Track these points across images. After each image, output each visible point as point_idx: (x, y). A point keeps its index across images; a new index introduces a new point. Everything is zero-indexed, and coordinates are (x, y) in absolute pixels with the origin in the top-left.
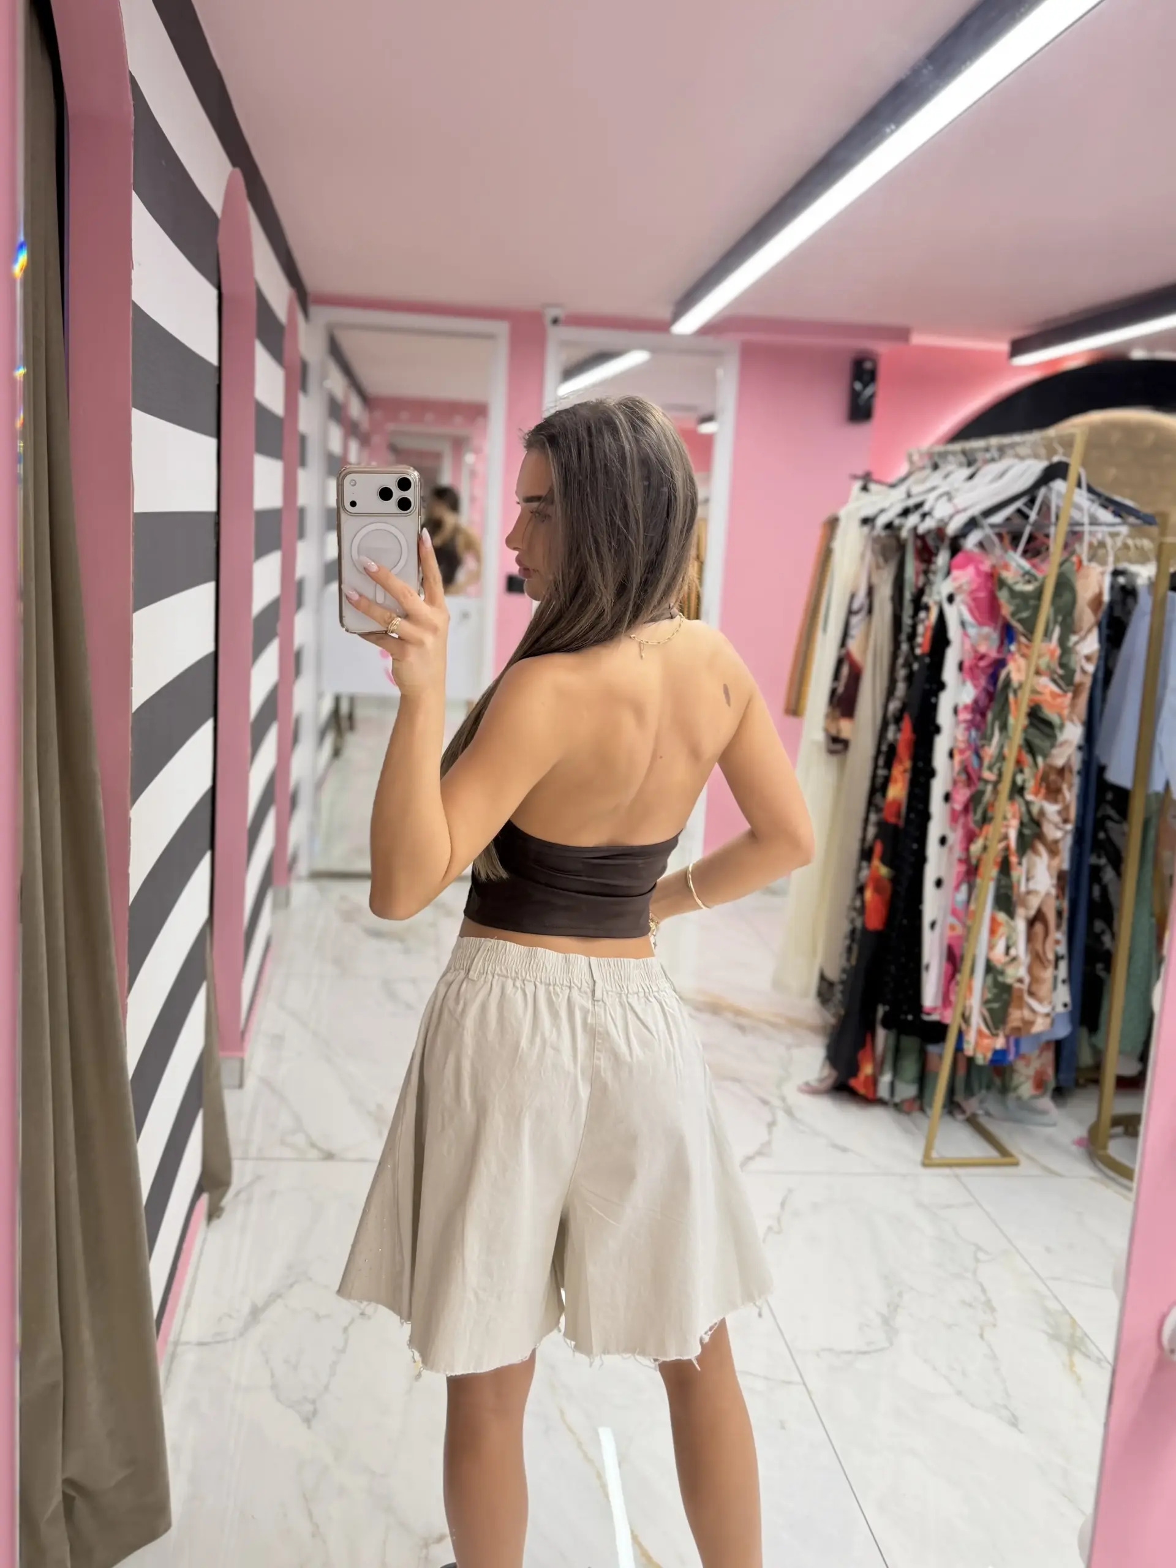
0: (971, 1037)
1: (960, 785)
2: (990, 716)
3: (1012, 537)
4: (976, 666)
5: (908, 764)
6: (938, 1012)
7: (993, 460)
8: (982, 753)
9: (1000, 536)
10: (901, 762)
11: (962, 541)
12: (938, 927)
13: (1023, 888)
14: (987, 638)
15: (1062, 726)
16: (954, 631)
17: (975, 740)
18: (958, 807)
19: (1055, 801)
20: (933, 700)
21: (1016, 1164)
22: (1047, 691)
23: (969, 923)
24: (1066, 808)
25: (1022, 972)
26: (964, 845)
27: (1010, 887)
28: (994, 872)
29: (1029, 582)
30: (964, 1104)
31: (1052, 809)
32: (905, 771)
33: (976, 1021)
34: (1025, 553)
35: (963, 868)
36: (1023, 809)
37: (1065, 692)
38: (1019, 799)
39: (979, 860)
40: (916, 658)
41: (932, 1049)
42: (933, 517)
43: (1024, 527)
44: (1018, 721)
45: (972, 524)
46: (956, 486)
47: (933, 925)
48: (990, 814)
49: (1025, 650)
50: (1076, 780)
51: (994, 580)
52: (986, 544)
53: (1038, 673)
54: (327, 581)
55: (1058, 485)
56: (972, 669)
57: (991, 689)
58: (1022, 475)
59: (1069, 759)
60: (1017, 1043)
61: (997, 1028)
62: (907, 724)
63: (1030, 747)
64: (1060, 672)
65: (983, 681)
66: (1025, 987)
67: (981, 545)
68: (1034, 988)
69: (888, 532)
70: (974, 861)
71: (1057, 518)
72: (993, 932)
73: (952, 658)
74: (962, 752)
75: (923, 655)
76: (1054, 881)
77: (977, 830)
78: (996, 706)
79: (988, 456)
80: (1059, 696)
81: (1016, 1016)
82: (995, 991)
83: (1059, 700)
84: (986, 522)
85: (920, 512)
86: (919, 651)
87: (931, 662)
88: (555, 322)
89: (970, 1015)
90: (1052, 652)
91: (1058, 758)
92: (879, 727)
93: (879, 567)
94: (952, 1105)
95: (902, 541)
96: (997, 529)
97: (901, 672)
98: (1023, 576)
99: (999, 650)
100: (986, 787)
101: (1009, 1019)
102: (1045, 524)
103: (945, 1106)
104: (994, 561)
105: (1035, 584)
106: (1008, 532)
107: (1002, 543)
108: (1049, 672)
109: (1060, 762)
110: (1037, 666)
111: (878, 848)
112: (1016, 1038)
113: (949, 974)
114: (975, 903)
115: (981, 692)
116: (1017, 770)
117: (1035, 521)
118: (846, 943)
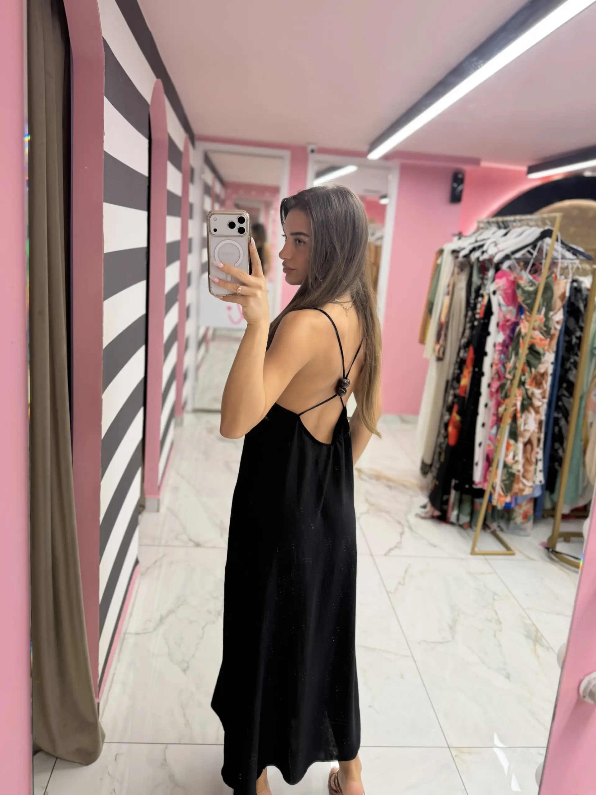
0: (495, 497)
1: (495, 380)
2: (510, 348)
3: (525, 263)
4: (505, 325)
5: (471, 369)
6: (482, 484)
7: (517, 227)
8: (506, 365)
9: (519, 263)
10: (468, 368)
11: (501, 265)
12: (482, 445)
13: (522, 428)
14: (510, 312)
15: (544, 354)
16: (495, 308)
17: (503, 359)
18: (494, 390)
19: (539, 388)
20: (484, 340)
21: (513, 554)
22: (538, 338)
23: (497, 444)
24: (544, 392)
25: (520, 467)
26: (496, 408)
27: (516, 428)
28: (509, 421)
29: (531, 286)
30: (491, 526)
31: (537, 392)
32: (470, 372)
33: (498, 489)
34: (530, 272)
35: (495, 418)
36: (524, 392)
37: (546, 338)
38: (522, 388)
39: (503, 415)
40: (476, 319)
41: (477, 501)
42: (487, 254)
43: (531, 259)
44: (524, 351)
45: (507, 257)
46: (499, 239)
47: (480, 444)
48: (508, 394)
49: (528, 318)
50: (549, 379)
51: (515, 285)
52: (512, 267)
53: (534, 329)
54: (202, 272)
55: (547, 240)
56: (502, 326)
57: (511, 335)
58: (531, 235)
59: (547, 370)
60: (516, 499)
61: (507, 493)
62: (471, 349)
63: (529, 364)
64: (545, 329)
65: (508, 332)
66: (521, 474)
67: (510, 267)
68: (526, 474)
69: (465, 259)
70: (500, 415)
71: (546, 255)
72: (508, 448)
73: (494, 321)
74: (497, 365)
75: (480, 318)
76: (537, 425)
77: (502, 401)
78: (514, 344)
79: (515, 224)
80: (543, 340)
81: (516, 487)
82: (507, 476)
83: (543, 342)
84: (513, 257)
85: (481, 250)
86: (477, 316)
87: (484, 323)
88: (313, 151)
89: (495, 486)
90: (541, 320)
91: (542, 368)
92: (456, 350)
93: (458, 274)
94: (485, 526)
95: (471, 264)
96: (518, 260)
97: (468, 325)
98: (529, 282)
99: (516, 317)
100: (507, 381)
101: (513, 488)
102: (540, 258)
103: (482, 526)
104: (515, 275)
105: (534, 287)
106: (523, 262)
107: (520, 267)
108: (539, 329)
109: (542, 371)
110: (534, 326)
111: (456, 407)
112: (515, 497)
113: (487, 467)
114: (500, 434)
115: (507, 337)
116: (522, 374)
117: (536, 256)
118: (438, 449)
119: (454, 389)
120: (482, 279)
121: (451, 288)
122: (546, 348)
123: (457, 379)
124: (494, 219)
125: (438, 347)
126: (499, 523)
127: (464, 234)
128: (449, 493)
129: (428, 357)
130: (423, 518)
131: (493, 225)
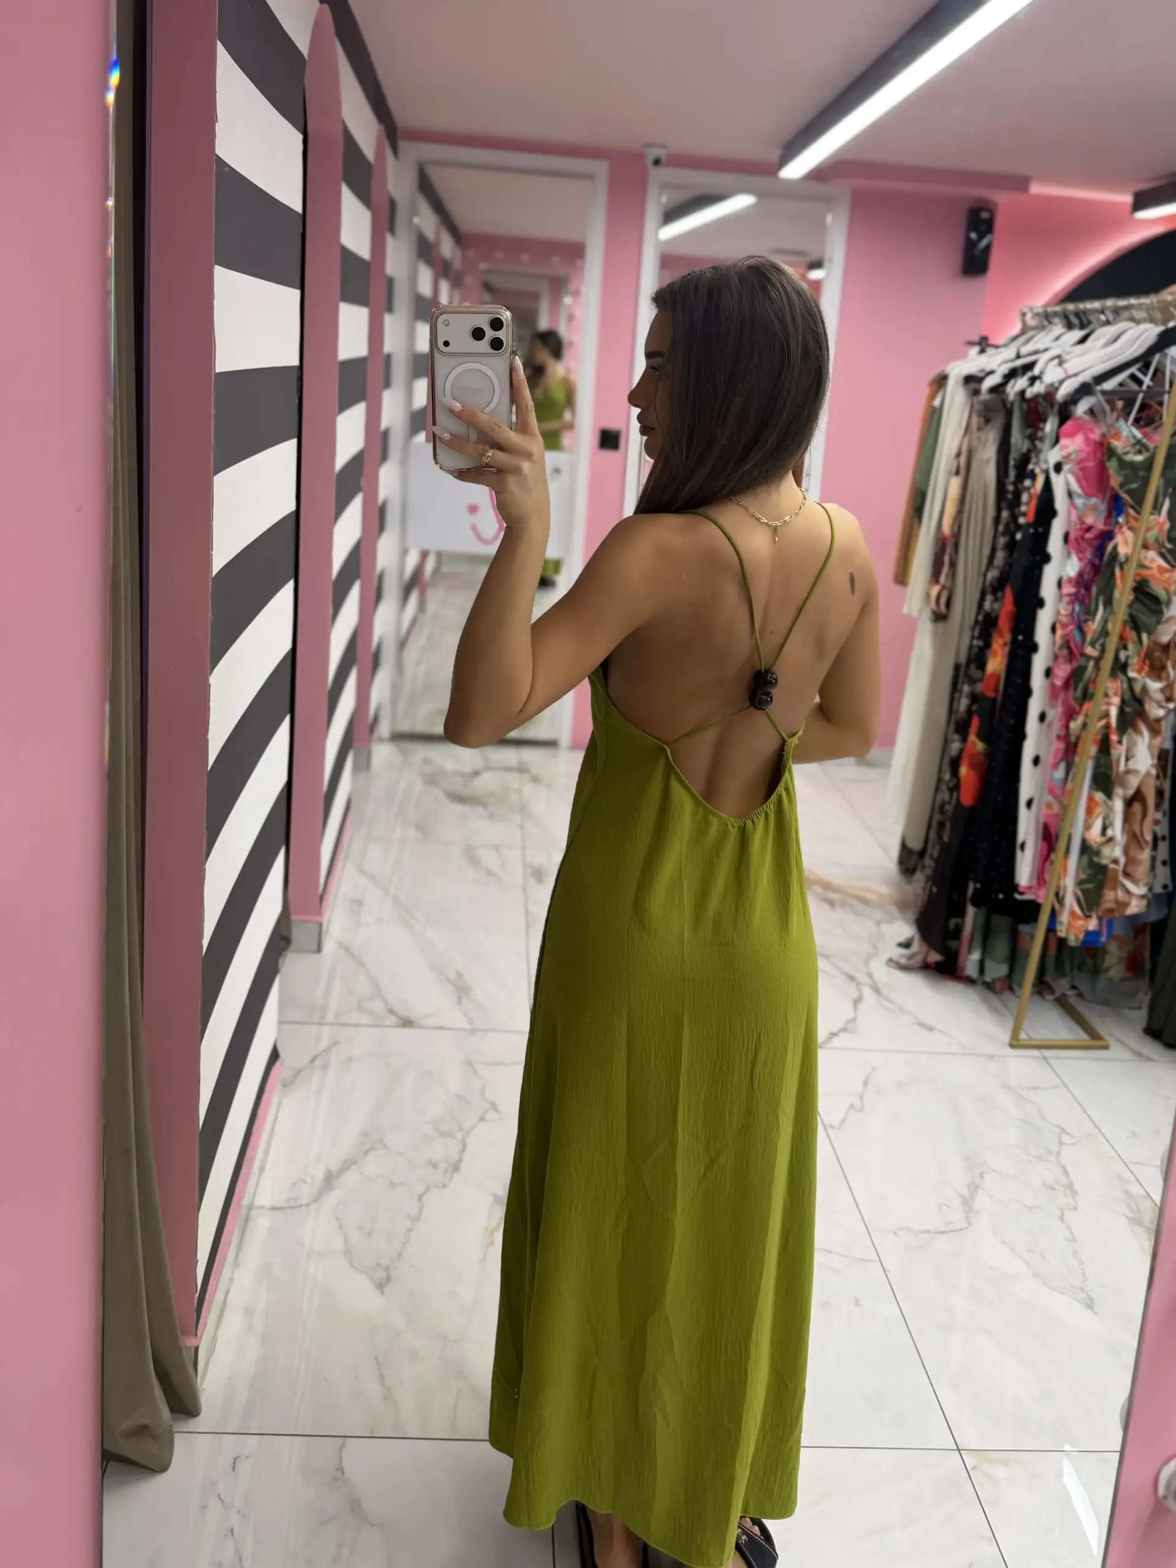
0: (1064, 917)
1: (1061, 660)
2: (1094, 590)
3: (1123, 400)
4: (1082, 537)
5: (1008, 637)
6: (1033, 890)
7: (1108, 323)
8: (1085, 629)
9: (1112, 404)
10: (1001, 635)
11: (1072, 408)
12: (1034, 806)
13: (1122, 768)
14: (1094, 509)
15: (1169, 602)
16: (1060, 502)
17: (1078, 615)
18: (1059, 683)
19: (1159, 679)
20: (1037, 572)
21: (1106, 1047)
22: (1154, 565)
23: (1066, 802)
24: (1169, 687)
25: (1118, 852)
26: (1064, 722)
27: (1109, 766)
28: (1093, 750)
29: (1140, 452)
30: (1053, 984)
31: (1155, 686)
32: (1005, 644)
33: (1070, 901)
34: (1137, 421)
35: (1062, 745)
36: (1125, 686)
37: (1173, 567)
38: (1121, 677)
39: (1078, 738)
40: (1019, 527)
41: (1023, 928)
42: (1042, 382)
43: (1137, 393)
44: (1123, 594)
45: (1085, 390)
46: (1068, 349)
47: (1029, 803)
48: (1090, 690)
49: (1133, 523)
51: (1104, 450)
52: (1097, 411)
53: (1145, 547)
54: (414, 430)
56: (1077, 540)
57: (1097, 561)
58: (1138, 337)
60: (1110, 925)
61: (1090, 909)
62: (1008, 593)
63: (1135, 623)
64: (1169, 546)
65: (1088, 555)
66: (1120, 867)
67: (1091, 412)
68: (1129, 870)
69: (993, 396)
70: (1073, 739)
71: (1171, 383)
72: (1089, 813)
73: (1057, 529)
74: (1064, 626)
75: (1028, 525)
76: (1155, 761)
77: (1077, 707)
78: (1101, 580)
79: (1103, 317)
80: (1166, 571)
81: (1110, 896)
82: (1089, 871)
83: (1167, 575)
84: (1099, 388)
85: (1029, 374)
86: (1022, 520)
87: (1036, 532)
88: (657, 162)
89: (1063, 898)
90: (1162, 525)
91: (1165, 634)
92: (977, 596)
93: (979, 429)
95: (1009, 406)
96: (1108, 395)
97: (1002, 541)
98: (1134, 445)
99: (1105, 524)
100: (1088, 663)
101: (1103, 900)
102: (1159, 389)
103: (1034, 986)
104: (1104, 429)
105: (1147, 455)
106: (1120, 399)
107: (1113, 409)
108: (1157, 546)
109: (1165, 639)
110: (1145, 540)
111: (975, 722)
112: (1108, 919)
113: (1044, 857)
114: (1073, 780)
115: (1086, 565)
116: (1121, 646)
117: (1149, 387)
118: (937, 817)
119: (972, 681)
120: (1032, 438)
121: (963, 459)
123: (978, 658)
124: (1058, 309)
125: (936, 590)
126: (1072, 980)
127: (992, 341)
128: (962, 914)
129: (915, 614)
130: (904, 968)
131: (1056, 320)
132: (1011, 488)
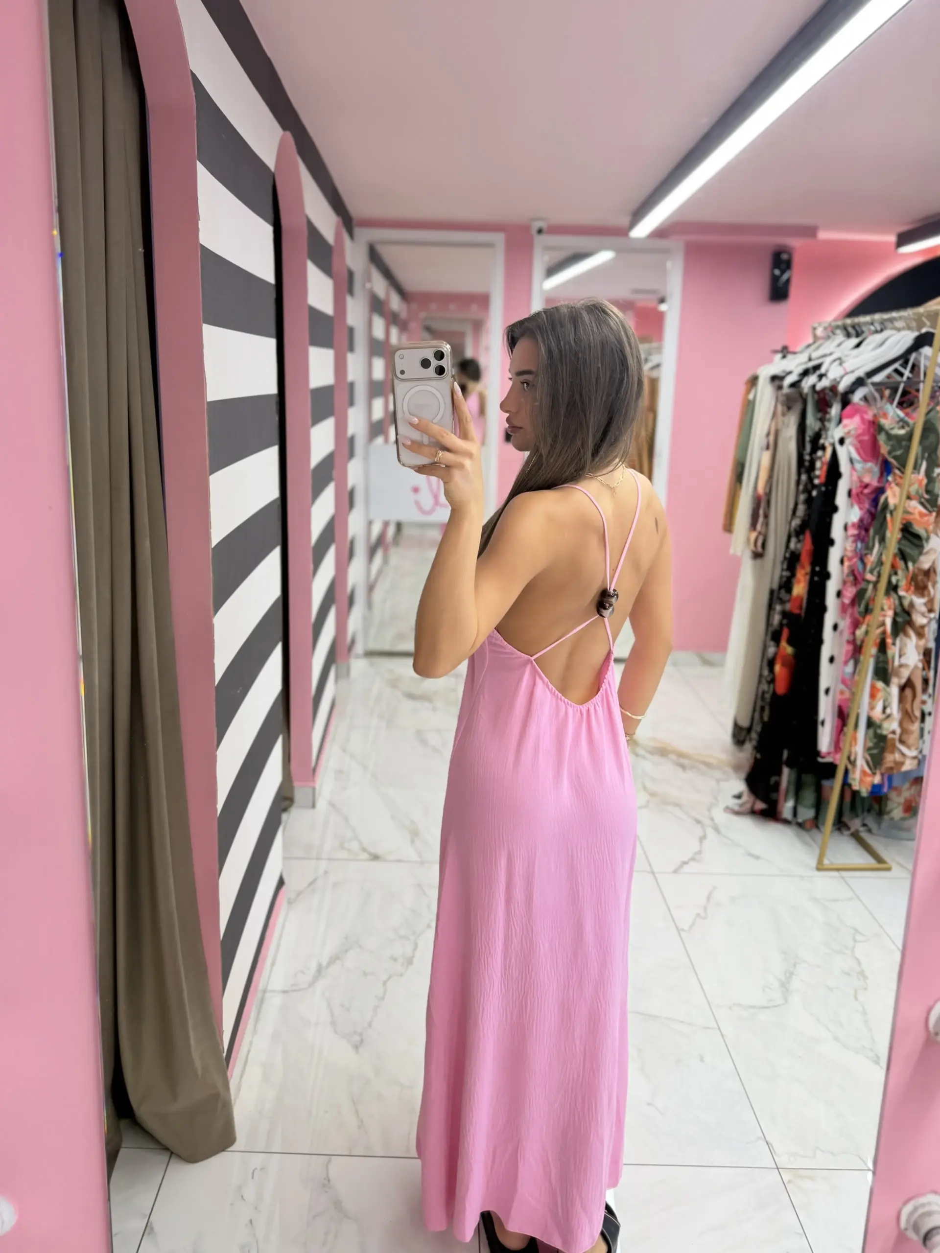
0: (855, 775)
1: (849, 584)
2: (872, 532)
3: (890, 390)
4: (862, 493)
5: (808, 569)
6: (832, 755)
7: (876, 332)
8: (866, 560)
9: (880, 392)
10: (803, 567)
11: (850, 396)
12: (831, 693)
13: (896, 663)
14: (870, 471)
15: (928, 539)
16: (844, 467)
17: (860, 550)
18: (847, 601)
19: (923, 595)
20: (828, 520)
21: (889, 869)
22: (916, 512)
23: (854, 690)
24: (932, 601)
25: (895, 726)
26: (851, 631)
27: (886, 662)
28: (874, 651)
29: (903, 427)
30: (850, 824)
31: (920, 602)
32: (806, 574)
34: (899, 403)
35: (851, 648)
36: (897, 602)
37: (930, 512)
38: (894, 595)
39: (863, 642)
40: (814, 487)
41: (826, 783)
42: (827, 378)
43: (900, 383)
44: (893, 534)
45: (859, 382)
46: (847, 353)
47: (827, 691)
48: (870, 607)
51: (875, 427)
52: (869, 398)
53: (909, 498)
55: (926, 351)
56: (858, 495)
57: (873, 510)
58: (899, 343)
59: (934, 563)
60: (890, 779)
61: (875, 768)
62: (808, 537)
63: (903, 556)
64: (927, 496)
65: (867, 505)
66: (897, 737)
67: (865, 398)
68: (904, 738)
69: (793, 390)
70: (858, 643)
71: (925, 374)
72: (873, 696)
73: (843, 487)
74: (850, 559)
75: (821, 485)
76: (921, 657)
77: (861, 619)
78: (876, 523)
79: (872, 328)
80: (926, 515)
81: (890, 758)
82: (875, 740)
83: (926, 518)
84: (870, 381)
85: (818, 373)
86: (816, 481)
87: (828, 491)
88: (540, 231)
89: (855, 758)
90: (920, 482)
91: (925, 563)
92: (784, 538)
93: (784, 415)
94: (840, 824)
95: (804, 396)
96: (878, 386)
97: (802, 497)
98: (898, 422)
99: (880, 480)
100: (868, 586)
101: (885, 761)
102: (915, 380)
103: (834, 825)
104: (875, 411)
105: (907, 429)
106: (887, 388)
107: (882, 397)
108: (918, 497)
109: (926, 566)
110: (908, 492)
111: (785, 633)
112: (889, 776)
113: (840, 728)
114: (859, 675)
115: (866, 513)
116: (893, 572)
117: (908, 378)
118: (759, 703)
119: (782, 602)
120: (822, 420)
121: (772, 438)
122: (931, 528)
123: (787, 585)
124: (840, 323)
125: (754, 535)
126: (863, 819)
127: (791, 349)
128: (779, 773)
129: (739, 553)
130: (737, 813)
131: (838, 331)
132: (807, 458)
